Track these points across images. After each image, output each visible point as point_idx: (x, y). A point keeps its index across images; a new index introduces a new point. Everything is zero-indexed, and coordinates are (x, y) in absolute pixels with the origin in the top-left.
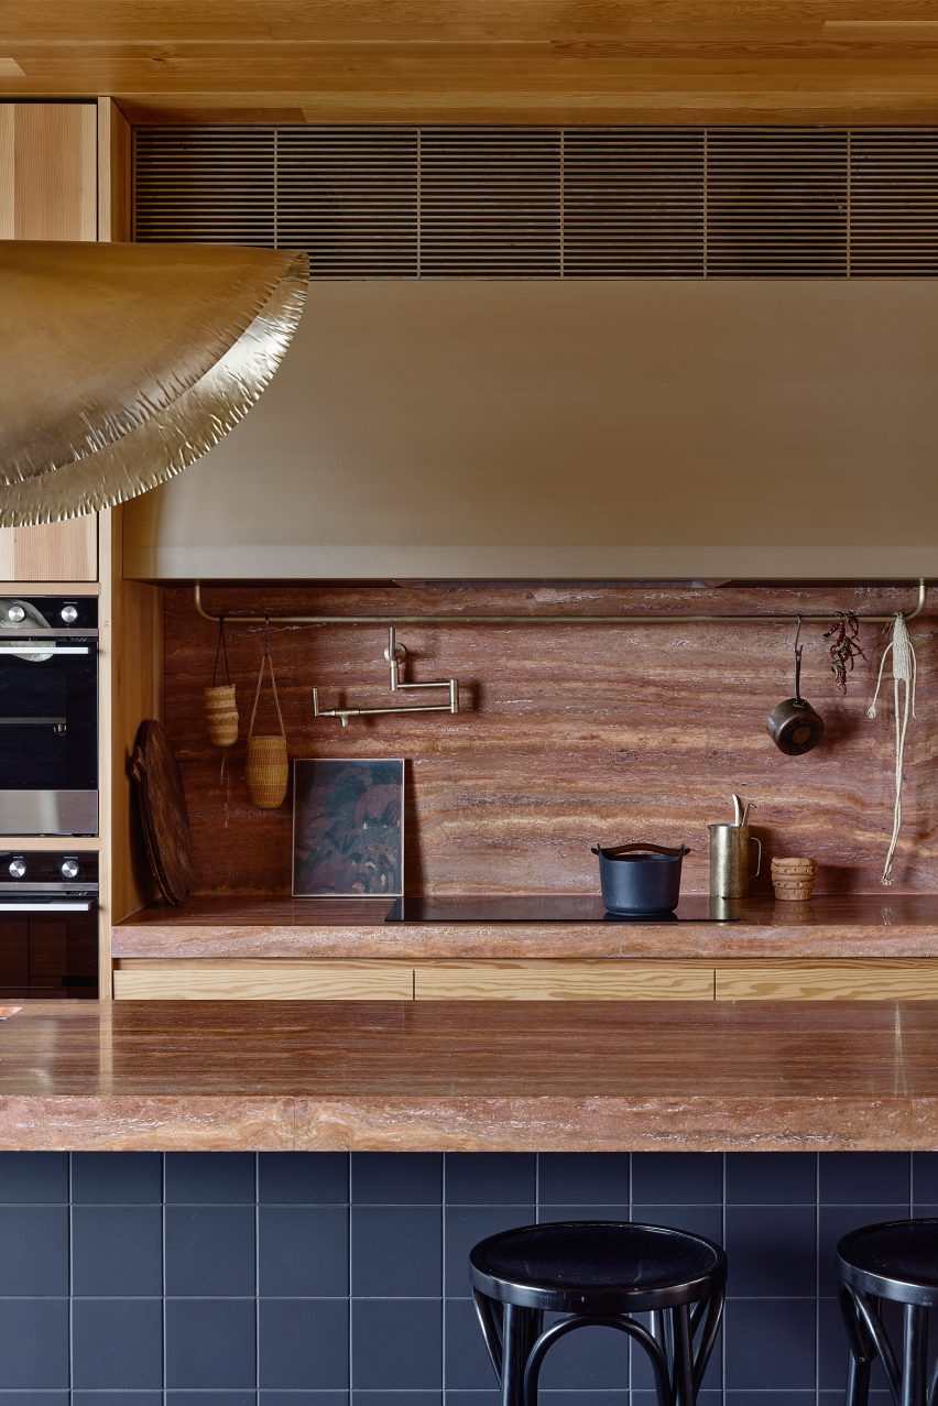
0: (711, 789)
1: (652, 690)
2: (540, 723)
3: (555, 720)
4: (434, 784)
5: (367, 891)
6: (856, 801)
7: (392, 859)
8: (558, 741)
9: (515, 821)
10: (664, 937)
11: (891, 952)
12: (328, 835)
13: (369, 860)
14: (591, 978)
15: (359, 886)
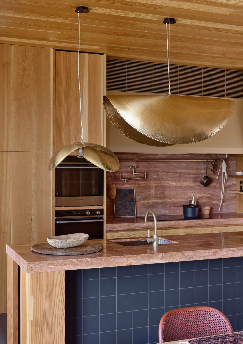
0: (188, 193)
1: (178, 174)
2: (159, 181)
3: (162, 180)
4: (139, 194)
5: (129, 216)
6: (213, 195)
7: (133, 209)
8: (161, 184)
9: (154, 201)
10: (204, 222)
11: (240, 223)
12: (121, 204)
13: (129, 209)
14: (192, 230)
15: (127, 215)
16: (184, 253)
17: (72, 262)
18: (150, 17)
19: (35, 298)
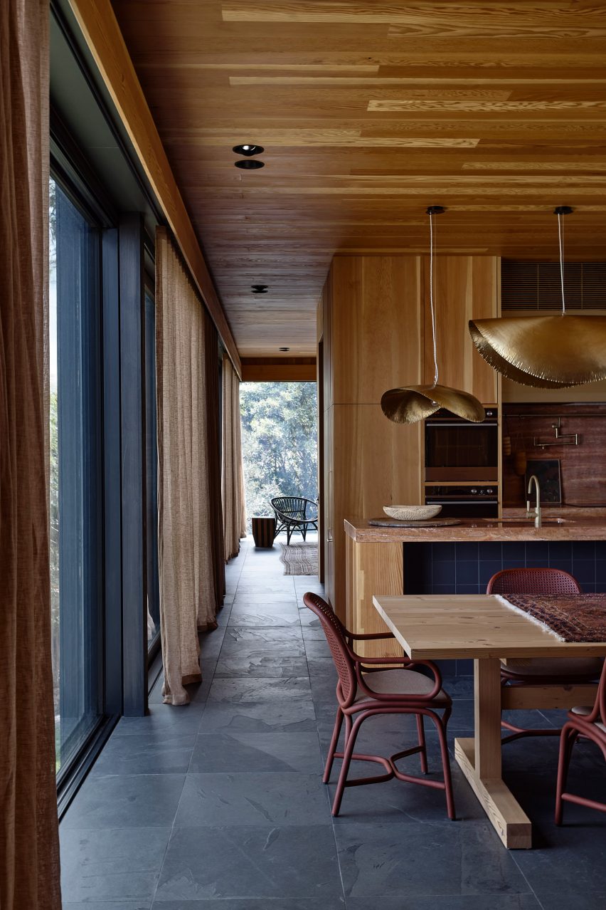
4: (568, 467)
5: (549, 502)
7: (556, 492)
13: (550, 492)
15: (547, 500)
16: (568, 530)
17: (411, 531)
18: (532, 208)
19: (366, 573)
